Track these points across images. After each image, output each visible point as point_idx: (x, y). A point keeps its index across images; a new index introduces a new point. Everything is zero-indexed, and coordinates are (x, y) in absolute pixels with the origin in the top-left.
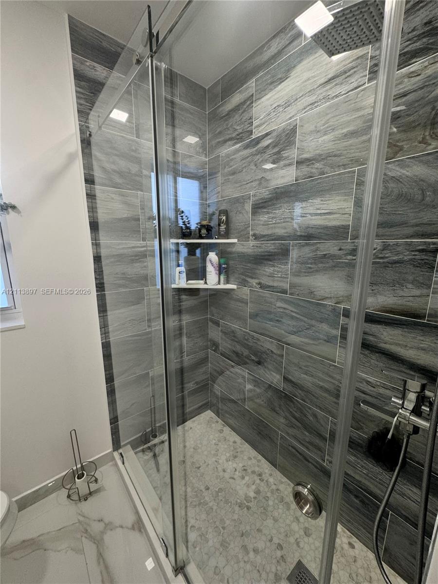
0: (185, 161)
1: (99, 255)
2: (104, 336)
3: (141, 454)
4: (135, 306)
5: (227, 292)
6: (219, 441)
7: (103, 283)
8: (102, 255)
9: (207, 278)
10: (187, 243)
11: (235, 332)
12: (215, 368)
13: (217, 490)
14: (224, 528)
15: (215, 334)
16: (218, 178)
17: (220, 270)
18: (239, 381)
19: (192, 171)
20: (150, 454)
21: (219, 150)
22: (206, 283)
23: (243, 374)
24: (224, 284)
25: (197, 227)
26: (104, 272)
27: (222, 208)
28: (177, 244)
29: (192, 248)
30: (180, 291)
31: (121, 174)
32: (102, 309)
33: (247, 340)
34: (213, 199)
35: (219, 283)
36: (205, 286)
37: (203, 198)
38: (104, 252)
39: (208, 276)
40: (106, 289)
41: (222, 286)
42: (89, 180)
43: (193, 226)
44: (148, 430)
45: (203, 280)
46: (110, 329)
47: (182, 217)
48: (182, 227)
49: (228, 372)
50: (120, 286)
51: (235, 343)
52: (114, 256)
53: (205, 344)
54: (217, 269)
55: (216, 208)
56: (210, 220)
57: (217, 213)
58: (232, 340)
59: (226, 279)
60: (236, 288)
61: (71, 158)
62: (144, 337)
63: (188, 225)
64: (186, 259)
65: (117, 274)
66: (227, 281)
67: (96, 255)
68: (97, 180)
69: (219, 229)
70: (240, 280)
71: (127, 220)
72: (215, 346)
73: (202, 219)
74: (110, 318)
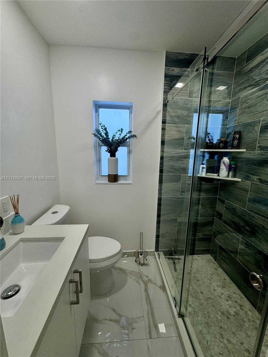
0: (215, 104)
1: (163, 156)
2: (159, 194)
3: (167, 259)
4: (176, 183)
5: (233, 183)
6: (214, 273)
7: (163, 170)
8: (164, 156)
9: (220, 172)
10: (209, 151)
11: (236, 209)
12: (218, 229)
13: (208, 297)
14: (209, 317)
15: (220, 208)
16: (237, 111)
17: (230, 168)
18: (234, 241)
19: (219, 109)
20: (172, 261)
21: (240, 94)
22: (219, 176)
23: (238, 237)
24: (232, 177)
25: (217, 142)
26: (164, 165)
27: (237, 130)
28: (204, 152)
29: (212, 155)
30: (202, 179)
31: (178, 117)
32: (161, 182)
33: (244, 216)
34: (231, 124)
35: (228, 176)
36: (218, 178)
37: (224, 125)
38: (165, 155)
39: (221, 172)
40: (163, 173)
41: (230, 179)
42: (164, 122)
43: (215, 142)
44: (172, 249)
45: (217, 174)
46: (162, 192)
47: (208, 136)
48: (207, 142)
49: (227, 234)
50: (170, 172)
51: (235, 216)
52: (169, 157)
53: (212, 213)
54: (228, 167)
55: (233, 130)
56: (227, 137)
57: (233, 133)
58: (233, 214)
59: (233, 174)
60: (240, 181)
61: (158, 113)
62: (178, 200)
63: (212, 141)
64: (207, 161)
65: (169, 166)
66: (234, 176)
67: (161, 156)
68: (167, 121)
69: (233, 143)
70: (244, 176)
71: (178, 139)
72: (220, 216)
73: (221, 137)
74: (163, 186)
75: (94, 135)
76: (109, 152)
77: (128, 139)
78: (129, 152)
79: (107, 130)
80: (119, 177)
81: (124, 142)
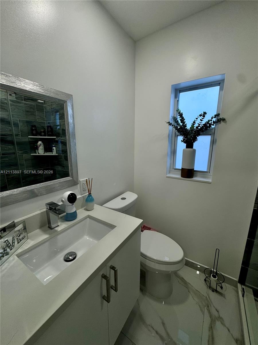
75: (168, 124)
76: (185, 142)
77: (213, 125)
78: (213, 142)
79: (183, 116)
80: (194, 172)
81: (206, 129)
